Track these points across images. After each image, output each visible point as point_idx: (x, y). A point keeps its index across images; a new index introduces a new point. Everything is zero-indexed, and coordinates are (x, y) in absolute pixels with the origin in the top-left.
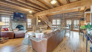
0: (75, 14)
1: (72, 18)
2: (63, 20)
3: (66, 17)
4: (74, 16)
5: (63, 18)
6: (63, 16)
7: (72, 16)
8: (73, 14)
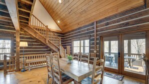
0: (131, 17)
1: (120, 32)
2: (93, 40)
3: (102, 30)
4: (127, 24)
5: (95, 34)
6: (95, 30)
7: (120, 26)
8: (123, 20)
